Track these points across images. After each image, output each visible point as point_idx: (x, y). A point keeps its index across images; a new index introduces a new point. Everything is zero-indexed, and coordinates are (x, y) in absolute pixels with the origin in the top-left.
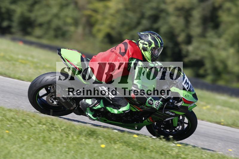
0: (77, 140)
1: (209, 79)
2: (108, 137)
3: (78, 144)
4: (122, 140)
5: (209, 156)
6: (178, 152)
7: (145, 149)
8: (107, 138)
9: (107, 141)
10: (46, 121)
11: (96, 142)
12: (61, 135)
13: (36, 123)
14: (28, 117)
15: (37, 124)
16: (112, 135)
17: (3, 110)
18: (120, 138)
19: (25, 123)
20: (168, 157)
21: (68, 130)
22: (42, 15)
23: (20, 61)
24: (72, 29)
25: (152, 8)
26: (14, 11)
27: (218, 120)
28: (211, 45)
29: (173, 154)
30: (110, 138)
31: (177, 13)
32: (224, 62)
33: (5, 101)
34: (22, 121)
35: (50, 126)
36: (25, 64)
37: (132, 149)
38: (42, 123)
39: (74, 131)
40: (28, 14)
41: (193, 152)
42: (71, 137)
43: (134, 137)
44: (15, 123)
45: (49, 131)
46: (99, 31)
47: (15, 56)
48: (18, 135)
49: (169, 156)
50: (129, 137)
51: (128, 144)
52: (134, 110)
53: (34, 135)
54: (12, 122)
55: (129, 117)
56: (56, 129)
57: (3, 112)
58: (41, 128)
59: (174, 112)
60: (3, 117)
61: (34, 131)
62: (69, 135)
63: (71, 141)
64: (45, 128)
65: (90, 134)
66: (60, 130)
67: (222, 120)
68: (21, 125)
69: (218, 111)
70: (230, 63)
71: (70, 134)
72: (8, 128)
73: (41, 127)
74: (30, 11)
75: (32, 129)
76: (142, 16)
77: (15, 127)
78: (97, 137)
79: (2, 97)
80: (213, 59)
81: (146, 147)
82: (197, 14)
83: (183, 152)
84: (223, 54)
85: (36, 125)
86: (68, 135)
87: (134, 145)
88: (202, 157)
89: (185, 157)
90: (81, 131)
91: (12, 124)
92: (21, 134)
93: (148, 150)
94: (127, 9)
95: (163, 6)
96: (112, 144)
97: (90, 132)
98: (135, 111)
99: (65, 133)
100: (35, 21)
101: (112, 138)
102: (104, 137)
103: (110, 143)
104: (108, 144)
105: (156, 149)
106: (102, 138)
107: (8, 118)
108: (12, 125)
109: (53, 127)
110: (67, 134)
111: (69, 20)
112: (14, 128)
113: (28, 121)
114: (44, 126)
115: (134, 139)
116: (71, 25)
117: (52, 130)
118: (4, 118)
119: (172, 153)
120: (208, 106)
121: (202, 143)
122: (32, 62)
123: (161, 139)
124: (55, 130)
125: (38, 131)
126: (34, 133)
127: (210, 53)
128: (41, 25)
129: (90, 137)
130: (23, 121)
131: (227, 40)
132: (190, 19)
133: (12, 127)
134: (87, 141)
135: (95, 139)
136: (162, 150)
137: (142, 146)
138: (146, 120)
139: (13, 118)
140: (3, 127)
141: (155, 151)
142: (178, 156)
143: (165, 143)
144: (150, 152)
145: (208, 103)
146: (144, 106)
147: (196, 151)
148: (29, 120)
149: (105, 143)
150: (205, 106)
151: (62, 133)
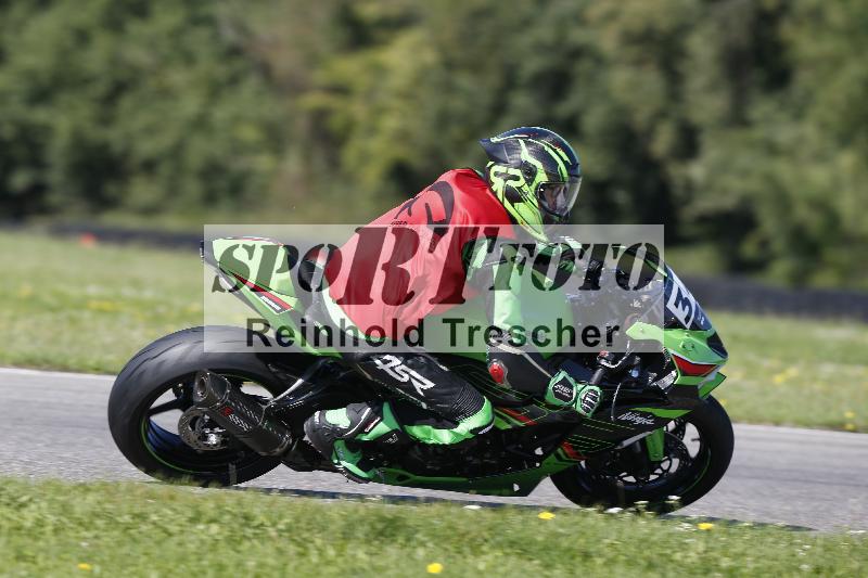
0: (340, 560)
1: (779, 274)
2: (449, 532)
3: (343, 572)
4: (498, 539)
5: (819, 550)
6: (705, 552)
7: (587, 556)
8: (447, 539)
9: (446, 550)
10: (219, 507)
11: (409, 556)
12: (280, 552)
13: (183, 520)
14: (151, 504)
15: (188, 524)
16: (462, 526)
17: (59, 490)
18: (490, 529)
19: (144, 528)
20: (671, 574)
21: (302, 528)
22: (150, 131)
23: (94, 304)
24: (263, 162)
25: (541, 48)
26: (47, 130)
27: (833, 416)
28: (772, 150)
29: (689, 560)
30: (456, 538)
31: (634, 51)
32: (824, 206)
33: (61, 458)
34: (131, 521)
35: (236, 526)
36: (115, 314)
37: (540, 565)
38: (204, 518)
39: (323, 529)
40: (96, 134)
41: (761, 543)
42: (316, 552)
43: (542, 522)
44: (106, 531)
45: (233, 541)
46: (365, 158)
47: (74, 292)
48: (126, 572)
49: (674, 569)
50: (523, 522)
51: (525, 547)
52: (504, 426)
53: (183, 566)
54: (97, 528)
55: (488, 455)
56: (258, 531)
57: (61, 498)
58: (204, 537)
59: (651, 413)
60: (61, 514)
61: (180, 550)
62: (310, 545)
63: (317, 565)
64: (218, 534)
65: (381, 533)
66: (272, 532)
67: (849, 415)
68: (130, 535)
69: (830, 381)
70: (847, 204)
71: (312, 542)
72: (85, 551)
73: (202, 531)
74: (106, 121)
75: (171, 544)
76: (510, 82)
77: (108, 547)
78: (408, 540)
79: (47, 446)
80: (783, 201)
81: (592, 550)
82: (702, 47)
83: (724, 547)
84: (819, 176)
85: (186, 526)
86: (306, 548)
87: (546, 549)
88: (794, 555)
89: (733, 564)
90: (349, 525)
91: (96, 537)
92: (133, 569)
93: (599, 561)
94: (449, 65)
95: (578, 36)
96: (465, 557)
97: (380, 526)
98: (509, 427)
99: (294, 540)
100: (126, 155)
101: (463, 535)
102: (433, 535)
103: (459, 552)
104: (451, 560)
105: (628, 554)
106: (426, 539)
107: (77, 516)
108: (96, 541)
109: (248, 526)
110: (299, 545)
111: (249, 134)
112: (107, 552)
113: (154, 518)
114: (215, 528)
115: (542, 528)
116: (255, 149)
117: (245, 537)
118: (64, 519)
119: (686, 557)
120: (793, 372)
121: (788, 508)
122: (139, 304)
123: (638, 512)
124: (255, 534)
125: (192, 547)
126: (183, 559)
127: (770, 179)
128: (149, 167)
129: (382, 542)
130: (137, 520)
131: (823, 126)
132: (683, 67)
133: (97, 546)
134: (374, 559)
135: (402, 548)
136: (647, 553)
137: (576, 547)
138: (552, 457)
139: (97, 516)
140: (65, 552)
141: (623, 558)
142: (708, 566)
143: (657, 524)
144: (605, 564)
145: (790, 360)
146: (539, 405)
147: (771, 539)
148: (155, 512)
149: (441, 558)
150: (780, 371)
151: (281, 544)
